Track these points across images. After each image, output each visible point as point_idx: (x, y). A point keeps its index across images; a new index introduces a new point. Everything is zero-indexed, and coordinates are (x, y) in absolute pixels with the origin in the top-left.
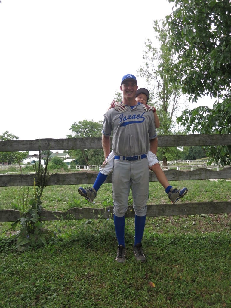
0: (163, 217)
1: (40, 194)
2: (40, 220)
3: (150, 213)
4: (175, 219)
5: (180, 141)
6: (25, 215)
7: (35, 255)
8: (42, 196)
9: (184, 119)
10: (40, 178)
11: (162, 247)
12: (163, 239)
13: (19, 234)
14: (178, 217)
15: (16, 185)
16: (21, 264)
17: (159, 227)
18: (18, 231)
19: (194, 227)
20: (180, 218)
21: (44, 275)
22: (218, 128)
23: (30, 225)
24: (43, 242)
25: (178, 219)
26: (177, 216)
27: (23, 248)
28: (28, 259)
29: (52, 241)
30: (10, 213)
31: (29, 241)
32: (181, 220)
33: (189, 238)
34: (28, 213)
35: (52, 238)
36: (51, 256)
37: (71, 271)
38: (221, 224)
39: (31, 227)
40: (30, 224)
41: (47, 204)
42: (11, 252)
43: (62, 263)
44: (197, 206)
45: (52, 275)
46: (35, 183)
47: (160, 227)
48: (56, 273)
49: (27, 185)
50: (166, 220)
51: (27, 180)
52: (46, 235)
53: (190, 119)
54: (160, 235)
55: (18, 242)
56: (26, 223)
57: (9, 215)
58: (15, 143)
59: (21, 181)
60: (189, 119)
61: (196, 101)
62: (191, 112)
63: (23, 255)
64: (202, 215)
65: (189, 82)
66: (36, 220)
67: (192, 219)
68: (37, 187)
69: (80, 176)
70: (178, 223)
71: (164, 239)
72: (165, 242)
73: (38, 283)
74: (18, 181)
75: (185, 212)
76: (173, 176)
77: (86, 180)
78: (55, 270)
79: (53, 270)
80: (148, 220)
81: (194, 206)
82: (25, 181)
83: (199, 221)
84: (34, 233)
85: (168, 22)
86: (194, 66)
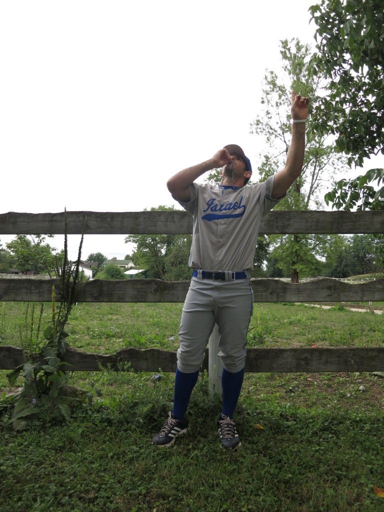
0: (298, 373)
1: (64, 319)
2: (62, 369)
3: (281, 364)
4: (324, 378)
5: (344, 222)
6: (34, 359)
7: (45, 439)
8: (68, 322)
9: (338, 197)
10: (65, 287)
12: (306, 419)
13: (21, 394)
14: (328, 375)
15: (20, 298)
16: (10, 459)
17: (294, 392)
18: (20, 389)
19: (363, 396)
20: (334, 377)
21: (53, 488)
23: (44, 378)
24: (63, 412)
25: (329, 380)
26: (327, 373)
27: (23, 423)
28: (29, 447)
29: (83, 412)
30: (7, 353)
31: (36, 411)
32: (336, 381)
33: (361, 420)
34: (40, 354)
35: (84, 405)
39: (45, 382)
40: (43, 376)
41: (87, 342)
44: (375, 353)
45: (69, 490)
46: (53, 295)
47: (296, 392)
48: (79, 486)
49: (41, 299)
50: (306, 379)
51: (42, 290)
52: (72, 398)
53: (349, 195)
55: (15, 411)
56: (36, 375)
57: (4, 356)
59: (29, 291)
60: (347, 197)
61: (361, 166)
62: (352, 184)
63: (20, 440)
64: (376, 373)
65: (349, 130)
66: (53, 368)
67: (356, 380)
68: (59, 304)
69: (144, 287)
70: (329, 386)
71: (309, 418)
72: (311, 425)
74: (24, 290)
75: (351, 365)
76: (328, 292)
77: (155, 295)
78: (78, 478)
79: (75, 477)
80: (271, 378)
81: (370, 353)
82: (38, 291)
83: (371, 384)
84: (50, 393)
85: (313, 17)
86: (358, 102)
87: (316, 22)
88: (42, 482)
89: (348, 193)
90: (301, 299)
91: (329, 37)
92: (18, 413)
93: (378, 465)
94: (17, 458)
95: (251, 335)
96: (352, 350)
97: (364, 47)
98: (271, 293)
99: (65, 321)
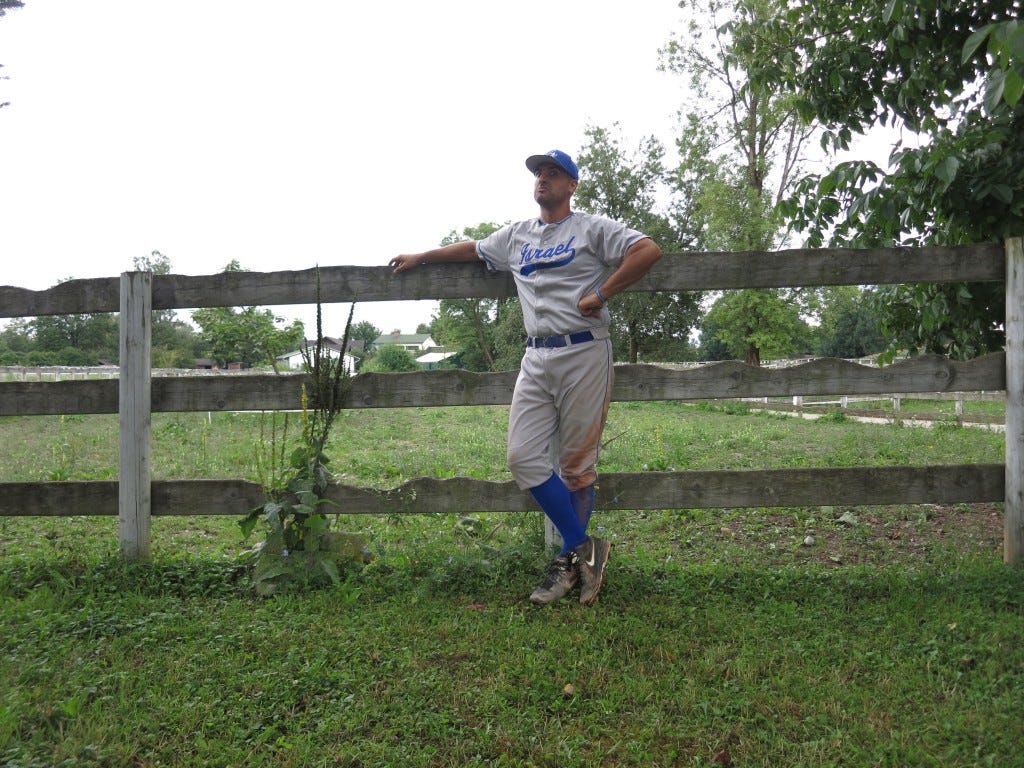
1: (322, 435)
2: (321, 509)
3: (658, 497)
4: (749, 527)
6: (277, 496)
7: (304, 604)
8: (327, 441)
10: (321, 386)
11: (683, 598)
13: (262, 550)
18: (259, 544)
21: (324, 651)
22: (920, 238)
23: (294, 527)
24: (328, 571)
27: (271, 587)
28: (283, 613)
30: (236, 489)
31: (288, 570)
34: (287, 489)
36: (350, 610)
38: (900, 547)
39: (296, 533)
40: (293, 522)
42: (238, 598)
44: (808, 478)
46: (304, 398)
48: (358, 649)
49: (283, 406)
50: (719, 530)
51: (284, 392)
52: (339, 555)
55: (257, 571)
56: (282, 520)
57: (233, 495)
58: (246, 282)
59: (265, 394)
61: (846, 148)
62: (822, 184)
64: (842, 519)
65: (820, 80)
66: (310, 508)
69: (441, 381)
73: (306, 669)
74: (257, 393)
75: (770, 496)
76: (733, 383)
77: (460, 394)
78: (357, 641)
79: (352, 641)
81: (800, 478)
82: (278, 393)
83: (828, 535)
84: (306, 547)
90: (690, 395)
92: (260, 574)
94: (271, 623)
95: (645, 465)
96: (770, 473)
98: (641, 386)
99: (324, 439)
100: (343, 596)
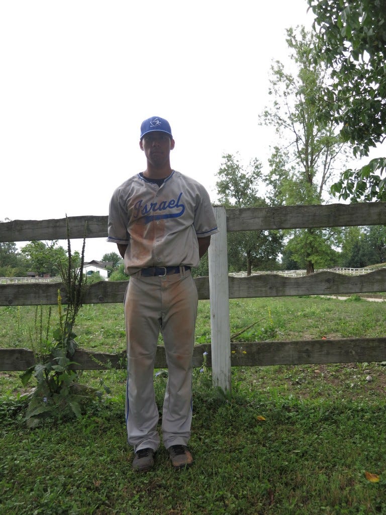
0: (307, 365)
1: (72, 320)
2: (71, 368)
3: (282, 357)
4: (331, 369)
5: (340, 215)
6: (45, 360)
7: (56, 435)
8: (75, 323)
9: (345, 187)
10: (71, 290)
12: (308, 410)
13: (34, 394)
14: (336, 366)
15: (29, 302)
16: (24, 454)
17: (300, 384)
18: (33, 389)
19: (369, 386)
20: (342, 368)
21: (62, 479)
23: (55, 378)
24: (74, 410)
25: (337, 371)
26: (335, 364)
27: (36, 421)
28: (41, 443)
30: (19, 355)
31: (49, 409)
32: (344, 372)
33: (362, 410)
34: (50, 355)
35: (94, 402)
36: (86, 440)
37: (117, 474)
40: (54, 376)
41: (101, 342)
42: (14, 429)
43: (101, 456)
44: (375, 344)
45: (78, 480)
46: (59, 298)
47: (303, 384)
48: (86, 477)
49: (49, 302)
50: (313, 371)
51: (49, 294)
52: (83, 396)
53: (355, 185)
54: (302, 401)
55: (29, 409)
56: (47, 375)
57: (17, 358)
58: (27, 227)
59: (37, 295)
60: (354, 187)
61: (367, 155)
62: (357, 174)
63: (32, 436)
64: (384, 363)
65: (353, 119)
66: (63, 368)
67: (364, 370)
68: (66, 306)
70: (337, 378)
71: (311, 409)
72: (312, 416)
73: (46, 498)
74: (32, 295)
75: (353, 356)
76: (327, 285)
78: (86, 470)
79: (83, 469)
80: (279, 371)
81: (371, 344)
82: (45, 295)
83: (378, 374)
84: (61, 392)
85: (311, 6)
86: (361, 90)
87: (314, 11)
88: (52, 474)
89: (354, 184)
90: (301, 293)
91: (328, 25)
92: (31, 411)
93: (374, 451)
94: (30, 453)
95: (263, 329)
96: (353, 341)
97: (363, 35)
98: (271, 288)
99: (73, 322)
100: (82, 428)
